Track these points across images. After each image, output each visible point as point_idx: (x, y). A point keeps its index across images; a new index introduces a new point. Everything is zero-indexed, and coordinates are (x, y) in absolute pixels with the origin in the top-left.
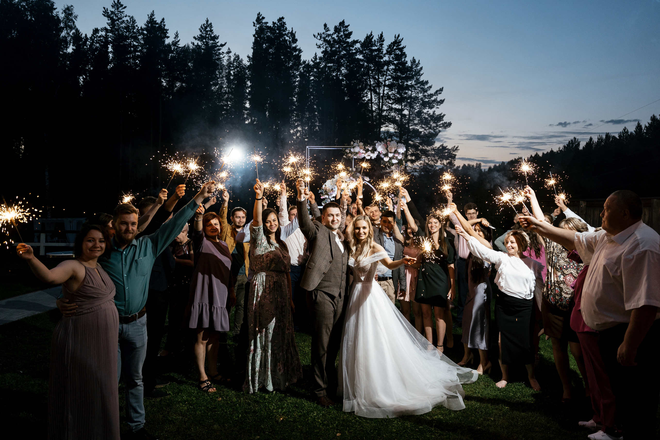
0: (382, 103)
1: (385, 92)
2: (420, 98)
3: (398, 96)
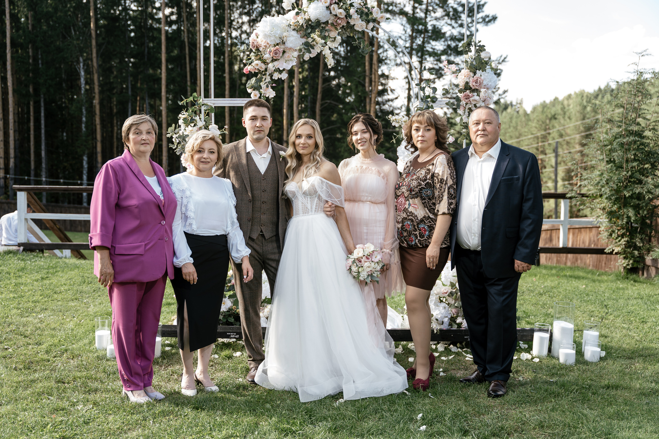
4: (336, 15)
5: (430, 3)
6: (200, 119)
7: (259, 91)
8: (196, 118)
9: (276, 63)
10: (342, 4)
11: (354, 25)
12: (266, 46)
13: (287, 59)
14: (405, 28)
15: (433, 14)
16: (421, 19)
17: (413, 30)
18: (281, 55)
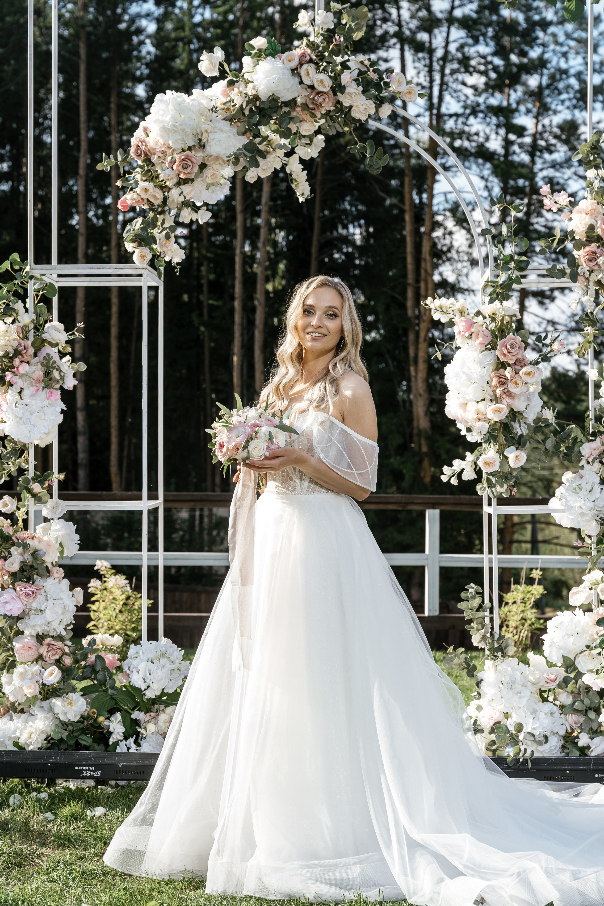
0: (443, 83)
1: (453, 48)
2: (572, 71)
3: (498, 61)
4: (312, 87)
5: (541, 134)
6: (25, 307)
7: (152, 249)
8: (16, 307)
9: (186, 189)
10: (325, 64)
11: (351, 107)
12: (164, 153)
13: (209, 181)
14: (489, 185)
15: (547, 156)
16: (522, 165)
17: (505, 190)
18: (196, 169)
